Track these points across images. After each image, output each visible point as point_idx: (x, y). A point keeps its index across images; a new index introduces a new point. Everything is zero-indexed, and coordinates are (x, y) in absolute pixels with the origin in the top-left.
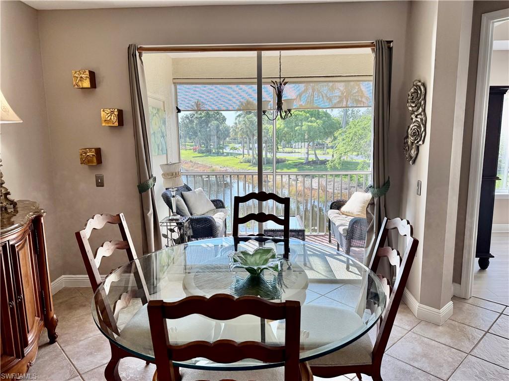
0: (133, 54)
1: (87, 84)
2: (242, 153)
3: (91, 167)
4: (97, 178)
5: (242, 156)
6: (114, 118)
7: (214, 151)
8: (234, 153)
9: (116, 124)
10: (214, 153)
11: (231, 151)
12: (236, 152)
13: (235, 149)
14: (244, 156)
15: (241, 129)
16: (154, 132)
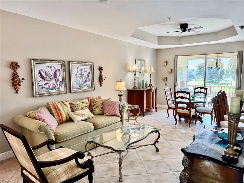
0: (176, 57)
1: (166, 64)
2: (231, 83)
3: (164, 81)
4: (165, 84)
5: (231, 85)
6: (170, 71)
7: (214, 82)
8: (226, 83)
9: (171, 72)
10: (214, 83)
11: (225, 82)
12: (228, 82)
13: (227, 81)
14: (232, 85)
15: (231, 71)
16: (179, 74)
